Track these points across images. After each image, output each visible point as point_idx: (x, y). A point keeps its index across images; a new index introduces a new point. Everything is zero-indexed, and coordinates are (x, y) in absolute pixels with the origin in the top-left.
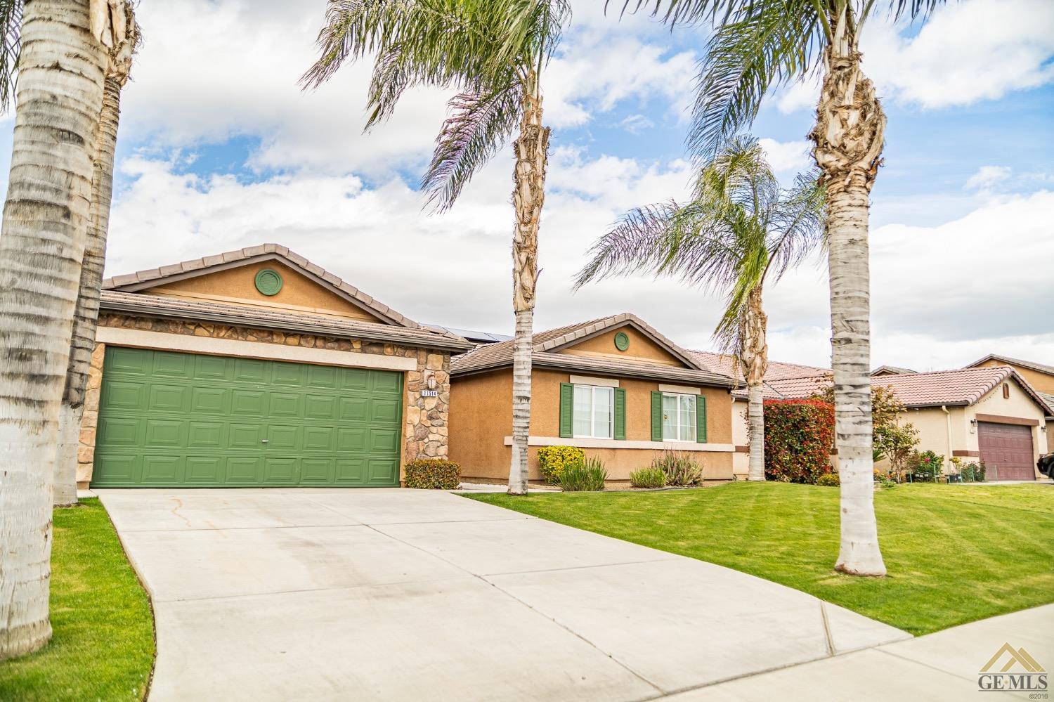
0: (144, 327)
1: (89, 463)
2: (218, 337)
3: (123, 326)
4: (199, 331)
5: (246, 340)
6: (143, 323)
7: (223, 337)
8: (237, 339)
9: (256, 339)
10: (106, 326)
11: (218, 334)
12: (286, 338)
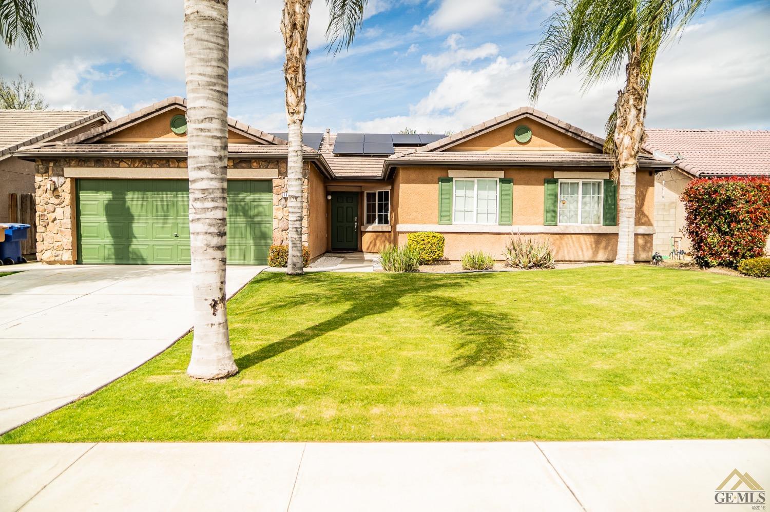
0: (90, 165)
1: (69, 250)
2: (134, 167)
3: (78, 166)
4: (122, 164)
5: (152, 168)
6: (88, 163)
7: (137, 167)
8: (146, 167)
9: (158, 166)
10: (69, 167)
11: (134, 165)
12: (178, 163)
